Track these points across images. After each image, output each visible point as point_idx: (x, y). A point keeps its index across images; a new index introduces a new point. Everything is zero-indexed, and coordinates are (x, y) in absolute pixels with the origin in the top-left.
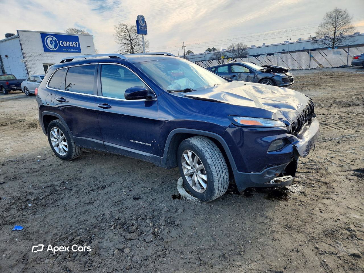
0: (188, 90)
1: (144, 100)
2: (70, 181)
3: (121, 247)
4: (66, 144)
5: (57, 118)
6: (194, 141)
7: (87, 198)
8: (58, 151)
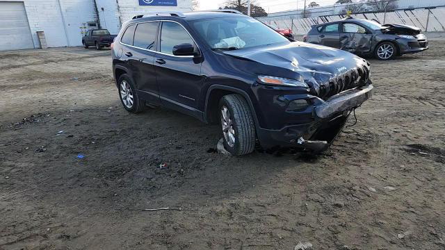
0: (233, 49)
1: (193, 56)
2: (130, 129)
3: (149, 177)
4: (132, 97)
5: (126, 73)
6: (228, 98)
7: (138, 144)
8: (126, 104)
